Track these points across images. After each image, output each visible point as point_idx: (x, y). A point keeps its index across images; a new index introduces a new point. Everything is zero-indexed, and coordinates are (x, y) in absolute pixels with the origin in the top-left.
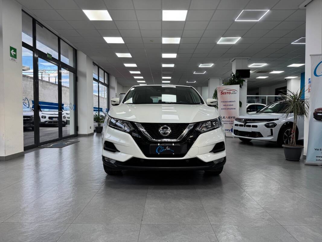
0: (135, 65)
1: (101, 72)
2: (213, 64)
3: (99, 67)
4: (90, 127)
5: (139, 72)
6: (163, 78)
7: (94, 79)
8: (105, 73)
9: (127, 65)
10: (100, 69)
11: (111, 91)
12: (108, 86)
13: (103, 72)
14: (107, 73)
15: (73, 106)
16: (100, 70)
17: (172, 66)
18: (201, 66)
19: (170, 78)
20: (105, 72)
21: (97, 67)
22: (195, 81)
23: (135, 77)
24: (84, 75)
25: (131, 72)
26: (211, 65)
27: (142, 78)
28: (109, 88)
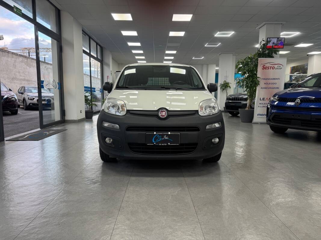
0: (134, 33)
1: (93, 44)
2: (233, 32)
3: (90, 38)
4: (81, 111)
5: (138, 44)
6: (167, 52)
7: (84, 52)
8: (98, 46)
9: (125, 33)
10: (91, 40)
11: (105, 68)
12: (102, 61)
13: (95, 44)
14: (100, 46)
15: (57, 84)
16: (92, 42)
17: (182, 34)
18: (218, 35)
19: (174, 52)
20: (97, 44)
21: (88, 38)
22: (203, 57)
23: (134, 52)
24: (71, 45)
25: (130, 44)
26: (230, 34)
27: (141, 52)
28: (102, 64)
